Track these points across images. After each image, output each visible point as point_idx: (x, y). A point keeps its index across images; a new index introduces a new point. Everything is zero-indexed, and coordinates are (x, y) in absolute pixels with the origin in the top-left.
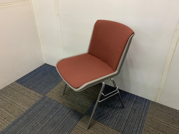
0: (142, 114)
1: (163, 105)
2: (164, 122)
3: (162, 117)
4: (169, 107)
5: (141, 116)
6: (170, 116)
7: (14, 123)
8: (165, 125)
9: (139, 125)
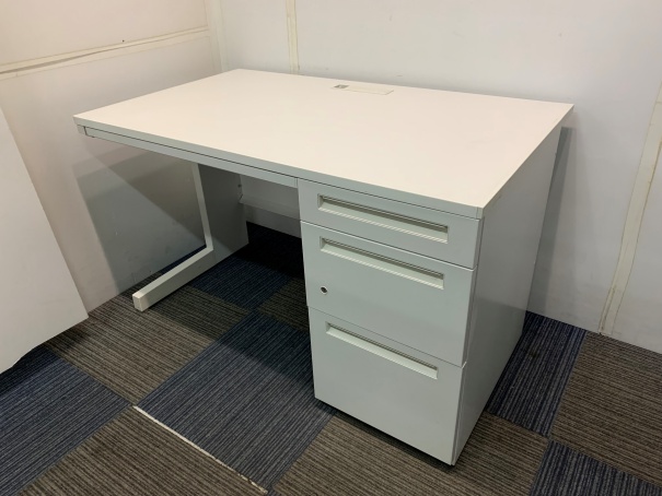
0: (557, 366)
1: (626, 344)
2: (628, 390)
3: (623, 375)
4: (645, 351)
5: (554, 374)
6: (648, 373)
7: (175, 380)
8: (631, 397)
9: (546, 394)
